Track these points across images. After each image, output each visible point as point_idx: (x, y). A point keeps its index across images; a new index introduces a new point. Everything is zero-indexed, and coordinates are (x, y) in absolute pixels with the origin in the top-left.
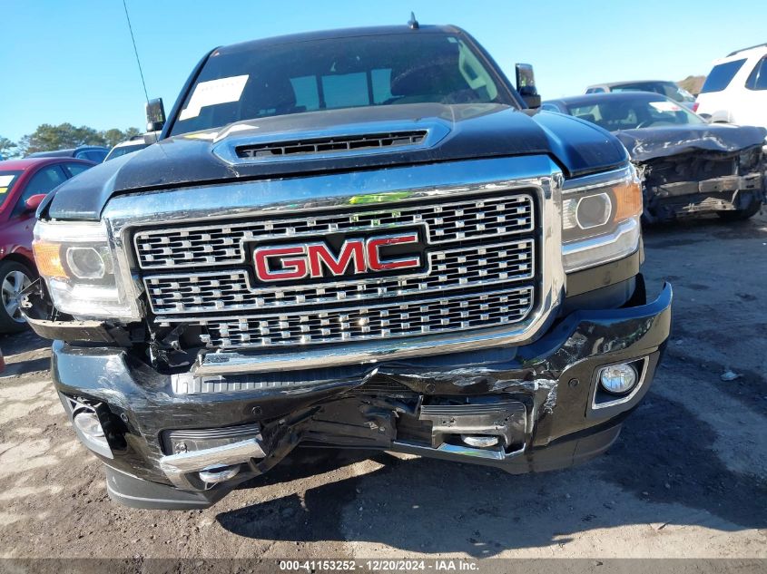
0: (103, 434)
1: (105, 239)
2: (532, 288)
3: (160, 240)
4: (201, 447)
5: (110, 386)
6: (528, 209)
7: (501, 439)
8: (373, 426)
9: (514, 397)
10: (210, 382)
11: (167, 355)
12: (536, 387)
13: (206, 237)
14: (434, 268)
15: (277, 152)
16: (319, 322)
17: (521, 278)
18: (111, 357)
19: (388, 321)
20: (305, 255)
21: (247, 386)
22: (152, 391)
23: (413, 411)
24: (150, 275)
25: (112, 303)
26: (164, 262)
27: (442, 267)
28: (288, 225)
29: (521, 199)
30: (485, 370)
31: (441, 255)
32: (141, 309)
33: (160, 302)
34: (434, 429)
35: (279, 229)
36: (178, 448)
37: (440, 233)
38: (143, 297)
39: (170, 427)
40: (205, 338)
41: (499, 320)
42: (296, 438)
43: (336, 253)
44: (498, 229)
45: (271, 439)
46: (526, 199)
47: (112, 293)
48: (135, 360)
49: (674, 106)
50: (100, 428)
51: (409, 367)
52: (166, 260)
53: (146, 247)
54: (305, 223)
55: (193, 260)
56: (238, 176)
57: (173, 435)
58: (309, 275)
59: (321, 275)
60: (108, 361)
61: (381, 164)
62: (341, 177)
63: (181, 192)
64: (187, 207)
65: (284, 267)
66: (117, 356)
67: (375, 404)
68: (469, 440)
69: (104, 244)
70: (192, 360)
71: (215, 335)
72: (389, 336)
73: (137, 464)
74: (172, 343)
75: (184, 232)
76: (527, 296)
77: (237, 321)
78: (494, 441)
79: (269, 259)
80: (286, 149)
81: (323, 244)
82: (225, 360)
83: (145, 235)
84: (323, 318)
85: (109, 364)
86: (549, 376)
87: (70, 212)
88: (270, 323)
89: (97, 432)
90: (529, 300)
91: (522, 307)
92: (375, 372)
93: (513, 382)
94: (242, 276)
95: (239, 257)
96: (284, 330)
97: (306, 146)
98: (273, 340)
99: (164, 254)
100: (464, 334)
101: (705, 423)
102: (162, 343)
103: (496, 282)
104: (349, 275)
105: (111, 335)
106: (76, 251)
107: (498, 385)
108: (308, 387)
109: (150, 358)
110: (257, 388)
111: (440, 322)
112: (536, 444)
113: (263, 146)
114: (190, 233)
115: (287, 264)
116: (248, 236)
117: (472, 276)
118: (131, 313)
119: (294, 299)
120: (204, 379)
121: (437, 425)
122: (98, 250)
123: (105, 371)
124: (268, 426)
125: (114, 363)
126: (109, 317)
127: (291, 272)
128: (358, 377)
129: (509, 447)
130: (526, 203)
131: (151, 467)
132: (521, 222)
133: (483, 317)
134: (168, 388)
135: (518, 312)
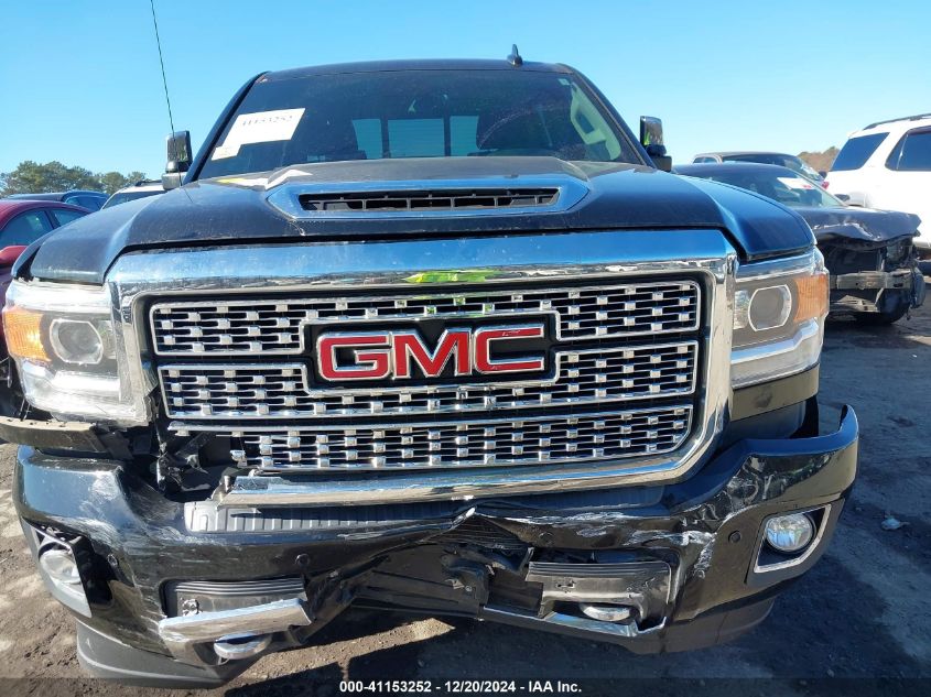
0: (79, 580)
1: (108, 310)
2: (691, 407)
3: (186, 316)
4: (220, 607)
5: (96, 516)
6: (693, 301)
7: (634, 610)
8: (457, 584)
9: (655, 554)
10: (239, 515)
11: (180, 473)
12: (686, 541)
13: (252, 316)
14: (563, 373)
15: (356, 206)
16: (400, 440)
17: (678, 393)
18: (99, 474)
19: (494, 442)
20: (389, 347)
21: (291, 525)
22: (155, 525)
23: (516, 567)
24: (168, 364)
25: (110, 399)
26: (190, 347)
27: (573, 373)
28: (368, 305)
29: (685, 286)
30: (620, 516)
31: (574, 357)
32: (151, 410)
33: (178, 402)
34: (545, 594)
35: (356, 310)
36: (187, 607)
37: (574, 326)
38: (155, 393)
39: (177, 577)
40: (237, 455)
41: (643, 449)
42: (349, 596)
43: (431, 347)
44: (653, 325)
45: (316, 596)
46: (691, 287)
47: (111, 385)
48: (134, 480)
49: (806, 183)
50: (75, 572)
51: (517, 508)
52: (193, 344)
53: (167, 325)
54: (392, 304)
55: (231, 347)
56: (303, 234)
57: (181, 588)
58: (391, 374)
59: (408, 376)
60: (94, 479)
61: (500, 229)
62: (444, 243)
63: (221, 253)
64: (228, 272)
65: (358, 361)
66: (109, 473)
67: (463, 556)
68: (590, 611)
69: (105, 317)
70: (214, 484)
71: (253, 452)
72: (495, 463)
73: (125, 625)
74: (189, 459)
75: (222, 307)
76: (682, 417)
77: (285, 433)
78: (625, 614)
79: (338, 350)
80: (368, 203)
81: (414, 333)
82: (262, 486)
83: (165, 308)
84: (404, 435)
85: (97, 484)
86: (703, 527)
87: (61, 271)
88: (330, 438)
89: (70, 577)
90: (686, 423)
91: (674, 432)
92: (471, 512)
93: (655, 534)
94: (298, 371)
95: (297, 346)
96: (350, 448)
97: (396, 200)
98: (332, 462)
99: (191, 335)
100: (595, 465)
101: (869, 587)
102: (174, 456)
103: (645, 397)
104: (447, 378)
105: (103, 442)
106: (63, 325)
107: (636, 538)
108: (376, 529)
109: (155, 476)
110: (304, 527)
111: (564, 447)
112: (680, 617)
113: (337, 196)
114: (231, 308)
115: (362, 358)
116: (311, 317)
117: (613, 387)
118: (134, 414)
119: (367, 406)
120: (231, 512)
121: (549, 589)
122: (96, 325)
123: (90, 493)
124: (314, 580)
125: (104, 481)
126: (102, 418)
127: (367, 369)
128: (447, 518)
129: (644, 621)
130: (691, 293)
131: (144, 630)
132: (683, 317)
133: (623, 443)
134: (179, 521)
135: (670, 438)
